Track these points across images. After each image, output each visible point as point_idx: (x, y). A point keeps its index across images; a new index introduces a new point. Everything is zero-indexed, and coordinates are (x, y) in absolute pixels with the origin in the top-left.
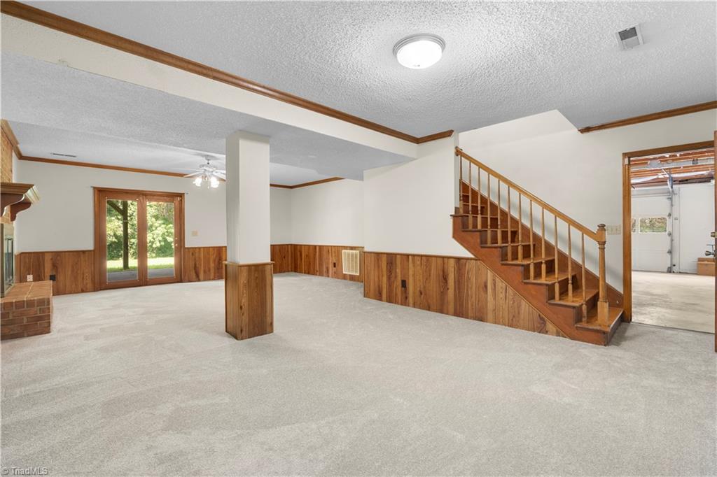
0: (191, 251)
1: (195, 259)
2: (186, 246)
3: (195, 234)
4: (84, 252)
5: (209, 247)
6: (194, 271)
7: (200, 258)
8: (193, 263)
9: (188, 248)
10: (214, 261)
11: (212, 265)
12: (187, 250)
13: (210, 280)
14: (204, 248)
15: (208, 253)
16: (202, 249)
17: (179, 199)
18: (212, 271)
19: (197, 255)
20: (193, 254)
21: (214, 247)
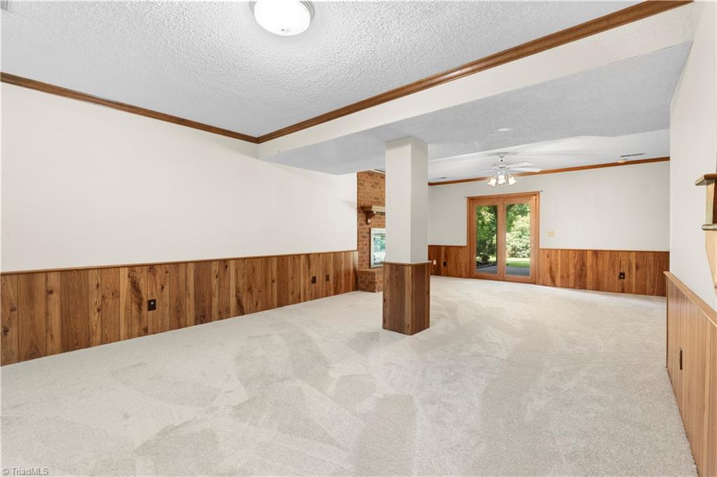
0: (546, 252)
1: (551, 261)
2: (541, 247)
3: (551, 234)
4: (461, 247)
5: (569, 250)
6: (549, 274)
7: (556, 260)
8: (549, 266)
9: (543, 249)
10: (575, 266)
11: (572, 271)
12: (541, 251)
13: (568, 287)
14: (562, 250)
15: (568, 257)
16: (559, 252)
17: (534, 197)
18: (572, 277)
19: (553, 257)
20: (548, 256)
21: (575, 250)
